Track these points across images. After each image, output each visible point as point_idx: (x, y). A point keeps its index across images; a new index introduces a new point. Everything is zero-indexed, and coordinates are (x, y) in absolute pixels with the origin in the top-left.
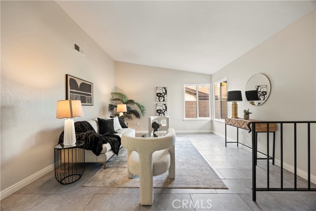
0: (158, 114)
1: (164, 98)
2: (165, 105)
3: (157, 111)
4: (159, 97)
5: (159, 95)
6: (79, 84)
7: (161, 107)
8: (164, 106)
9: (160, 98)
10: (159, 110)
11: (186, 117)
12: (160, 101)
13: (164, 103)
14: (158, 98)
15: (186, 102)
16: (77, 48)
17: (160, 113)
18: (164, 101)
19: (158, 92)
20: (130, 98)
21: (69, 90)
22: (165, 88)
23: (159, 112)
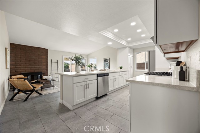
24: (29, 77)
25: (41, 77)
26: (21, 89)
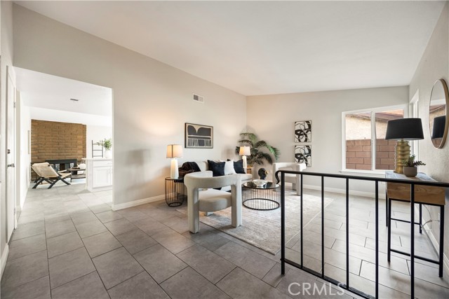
0: (297, 160)
1: (306, 136)
2: (308, 146)
3: (296, 155)
4: (299, 135)
5: (299, 133)
6: (197, 128)
7: (301, 150)
8: (306, 149)
9: (301, 137)
10: (299, 154)
11: (347, 168)
12: (300, 141)
13: (307, 144)
14: (297, 136)
15: (348, 142)
16: (196, 98)
17: (299, 159)
18: (306, 140)
19: (297, 128)
20: (261, 139)
21: (187, 135)
22: (307, 122)
23: (299, 157)
24: (57, 166)
25: (75, 165)
26: (46, 177)
